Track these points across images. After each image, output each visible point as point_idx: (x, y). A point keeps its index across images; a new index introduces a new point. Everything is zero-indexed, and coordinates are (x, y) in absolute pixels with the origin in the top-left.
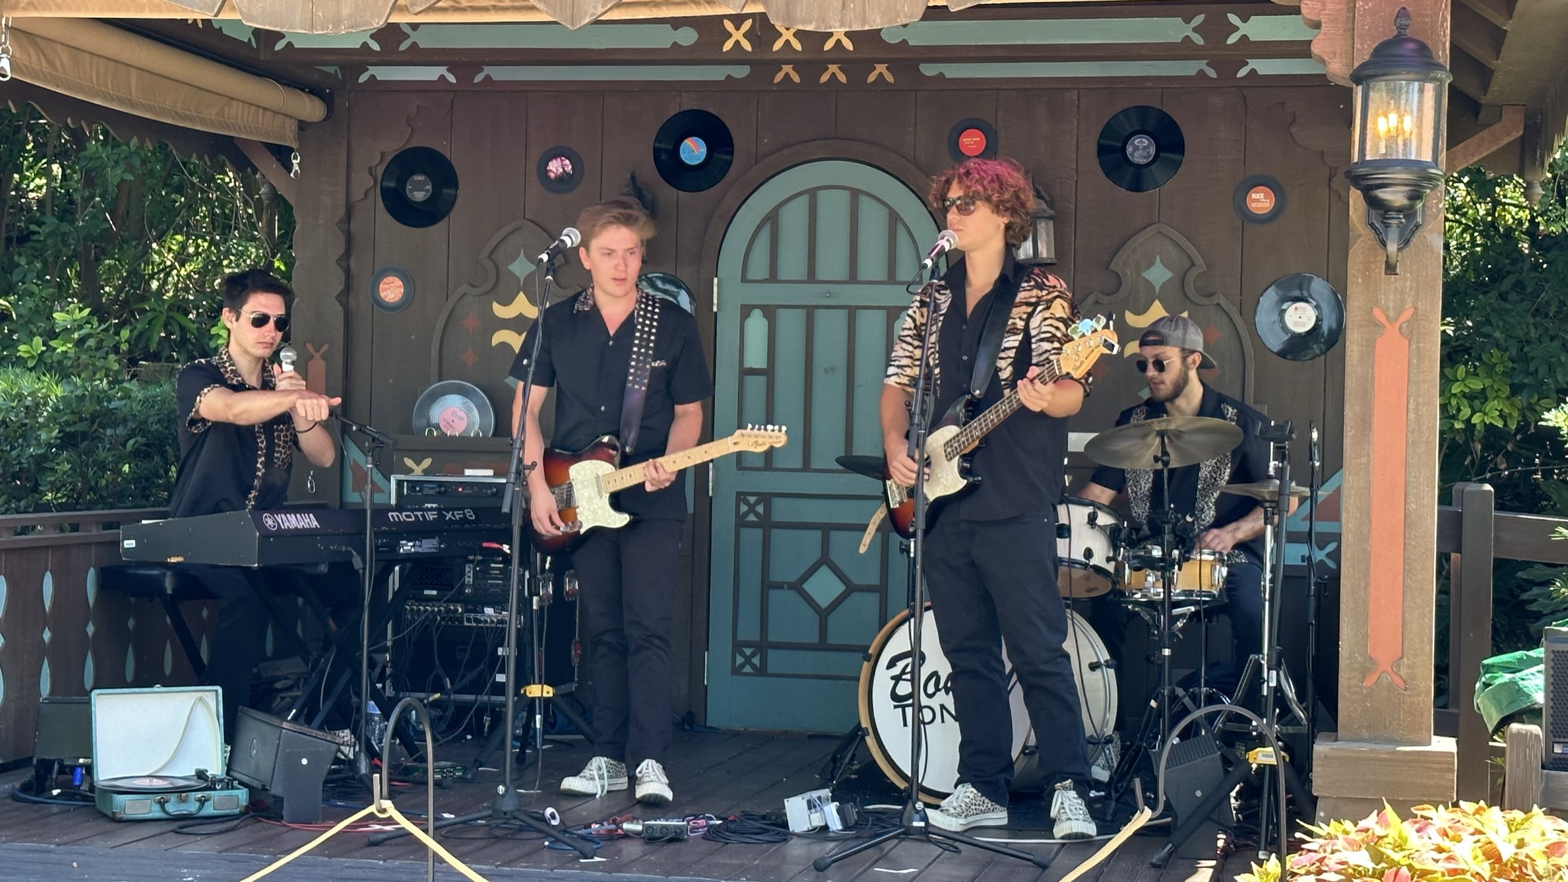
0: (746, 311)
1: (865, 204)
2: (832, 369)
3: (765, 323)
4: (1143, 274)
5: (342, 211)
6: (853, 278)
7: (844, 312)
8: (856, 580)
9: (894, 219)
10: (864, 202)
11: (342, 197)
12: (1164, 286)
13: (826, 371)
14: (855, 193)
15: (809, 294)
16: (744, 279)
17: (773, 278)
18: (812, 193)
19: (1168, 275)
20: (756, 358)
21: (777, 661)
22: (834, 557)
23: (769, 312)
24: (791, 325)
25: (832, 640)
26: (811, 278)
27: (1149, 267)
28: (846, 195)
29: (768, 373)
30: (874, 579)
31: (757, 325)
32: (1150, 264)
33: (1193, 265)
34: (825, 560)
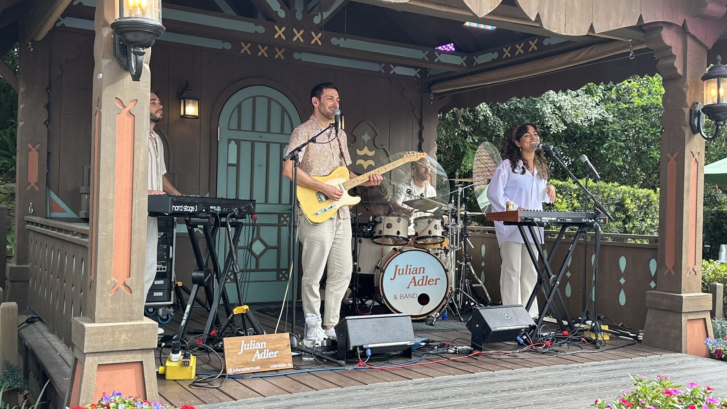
0: (229, 141)
1: (273, 104)
2: (261, 165)
3: (236, 146)
4: (362, 137)
5: (47, 83)
6: (268, 131)
7: (265, 144)
8: (269, 244)
9: (284, 110)
10: (273, 102)
11: (47, 78)
12: (368, 141)
13: (259, 166)
14: (270, 100)
15: (254, 136)
16: (229, 129)
17: (239, 129)
18: (254, 98)
19: (370, 138)
20: (233, 160)
22: (261, 236)
23: (238, 142)
24: (246, 147)
25: (261, 267)
26: (253, 130)
27: (363, 135)
28: (266, 99)
29: (237, 166)
30: (275, 244)
31: (233, 146)
32: (364, 134)
33: (377, 135)
34: (258, 237)
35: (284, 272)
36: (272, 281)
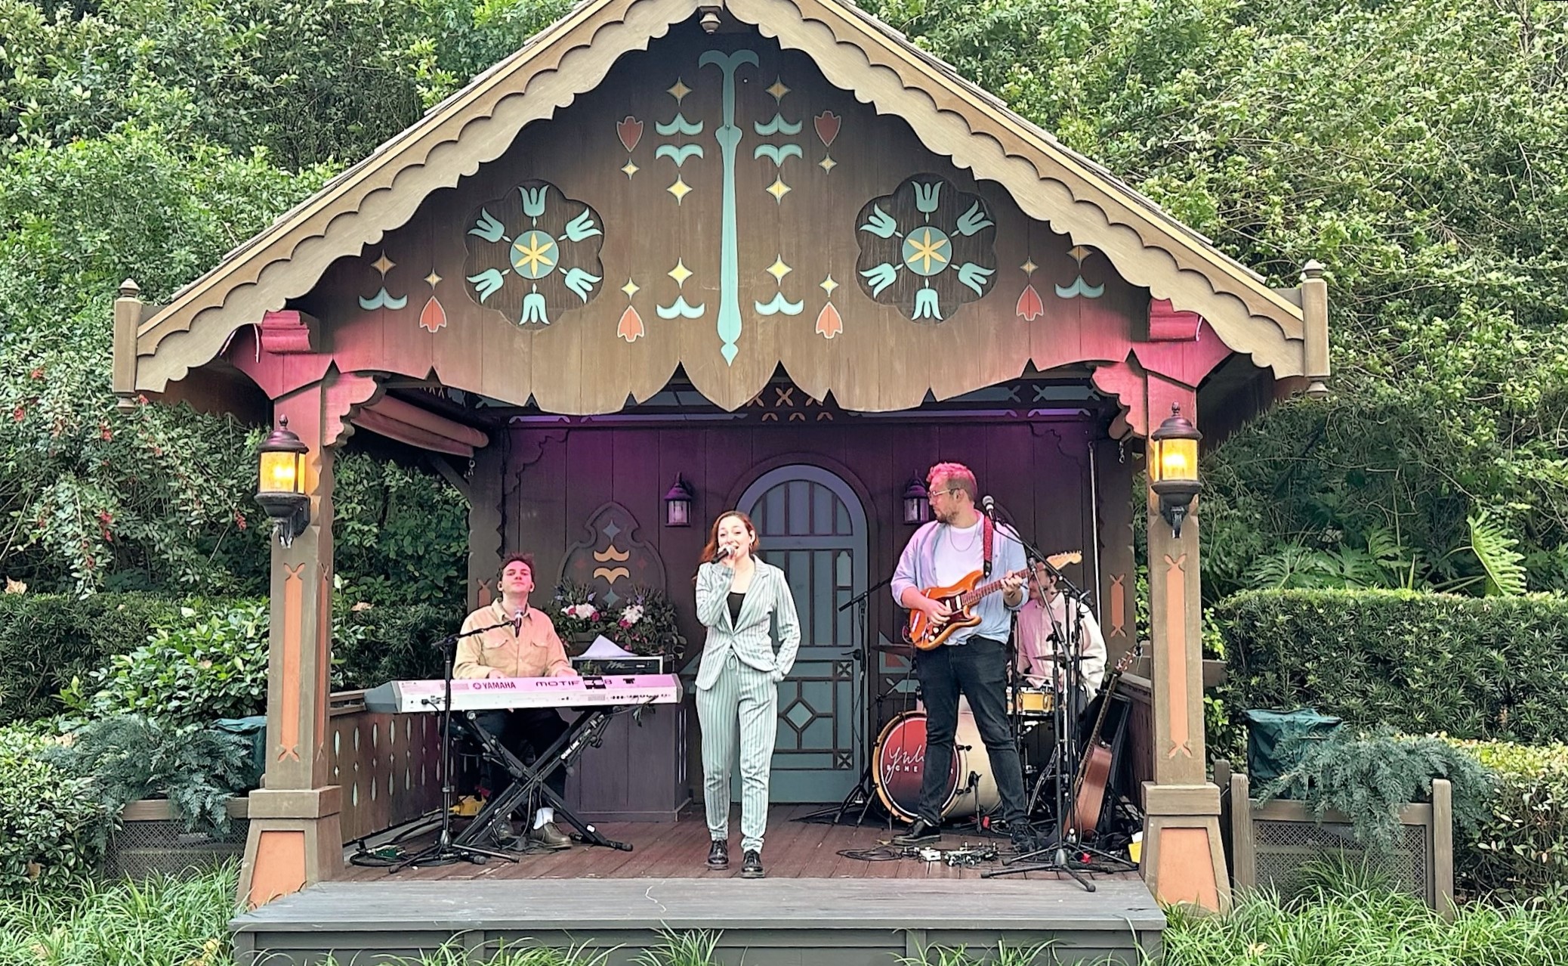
1: (819, 490)
5: (500, 500)
6: (812, 533)
8: (819, 711)
9: (836, 498)
10: (818, 488)
11: (500, 491)
14: (812, 484)
15: (786, 543)
18: (787, 484)
22: (805, 697)
25: (804, 747)
26: (787, 533)
28: (806, 484)
30: (829, 710)
34: (800, 700)
35: (845, 756)
36: (825, 769)
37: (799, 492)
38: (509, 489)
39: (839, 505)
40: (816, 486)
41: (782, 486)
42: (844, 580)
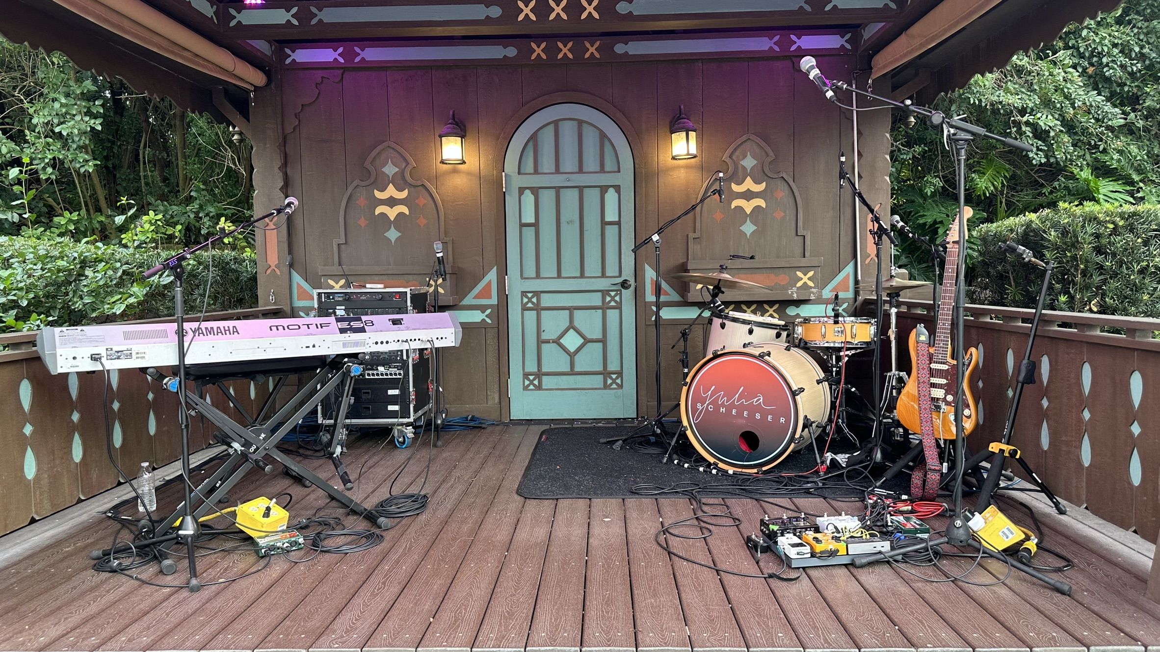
0: (521, 191)
1: (586, 129)
2: (571, 221)
3: (532, 197)
4: (741, 163)
5: (280, 141)
6: (581, 171)
7: (577, 190)
8: (589, 336)
9: (603, 136)
11: (280, 132)
12: (752, 169)
13: (568, 223)
14: (580, 123)
15: (557, 180)
16: (519, 173)
17: (536, 171)
18: (556, 123)
19: (755, 162)
20: (529, 218)
21: (547, 381)
22: (576, 324)
23: (535, 191)
24: (547, 198)
25: (577, 369)
26: (557, 171)
27: (744, 159)
28: (575, 123)
29: (536, 225)
30: (599, 335)
31: (528, 199)
33: (768, 155)
34: (571, 326)
35: (614, 376)
36: (596, 389)
37: (568, 131)
38: (289, 129)
39: (607, 143)
40: (584, 125)
41: (552, 126)
42: (611, 215)
